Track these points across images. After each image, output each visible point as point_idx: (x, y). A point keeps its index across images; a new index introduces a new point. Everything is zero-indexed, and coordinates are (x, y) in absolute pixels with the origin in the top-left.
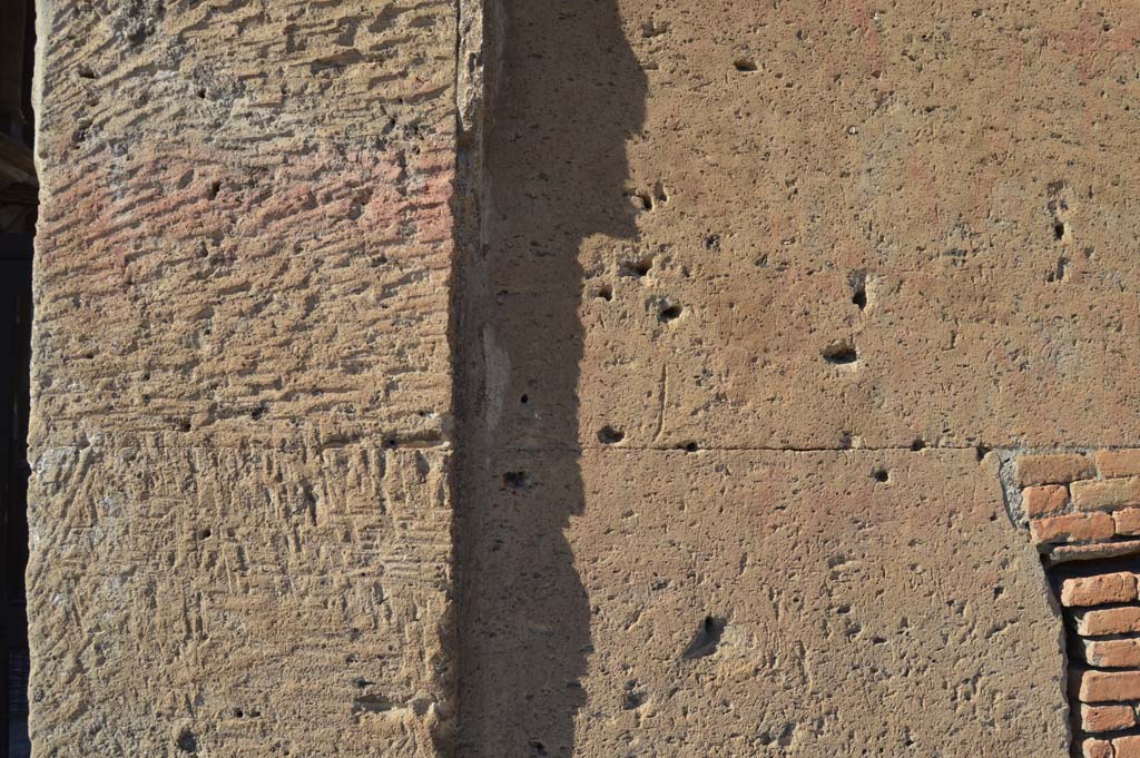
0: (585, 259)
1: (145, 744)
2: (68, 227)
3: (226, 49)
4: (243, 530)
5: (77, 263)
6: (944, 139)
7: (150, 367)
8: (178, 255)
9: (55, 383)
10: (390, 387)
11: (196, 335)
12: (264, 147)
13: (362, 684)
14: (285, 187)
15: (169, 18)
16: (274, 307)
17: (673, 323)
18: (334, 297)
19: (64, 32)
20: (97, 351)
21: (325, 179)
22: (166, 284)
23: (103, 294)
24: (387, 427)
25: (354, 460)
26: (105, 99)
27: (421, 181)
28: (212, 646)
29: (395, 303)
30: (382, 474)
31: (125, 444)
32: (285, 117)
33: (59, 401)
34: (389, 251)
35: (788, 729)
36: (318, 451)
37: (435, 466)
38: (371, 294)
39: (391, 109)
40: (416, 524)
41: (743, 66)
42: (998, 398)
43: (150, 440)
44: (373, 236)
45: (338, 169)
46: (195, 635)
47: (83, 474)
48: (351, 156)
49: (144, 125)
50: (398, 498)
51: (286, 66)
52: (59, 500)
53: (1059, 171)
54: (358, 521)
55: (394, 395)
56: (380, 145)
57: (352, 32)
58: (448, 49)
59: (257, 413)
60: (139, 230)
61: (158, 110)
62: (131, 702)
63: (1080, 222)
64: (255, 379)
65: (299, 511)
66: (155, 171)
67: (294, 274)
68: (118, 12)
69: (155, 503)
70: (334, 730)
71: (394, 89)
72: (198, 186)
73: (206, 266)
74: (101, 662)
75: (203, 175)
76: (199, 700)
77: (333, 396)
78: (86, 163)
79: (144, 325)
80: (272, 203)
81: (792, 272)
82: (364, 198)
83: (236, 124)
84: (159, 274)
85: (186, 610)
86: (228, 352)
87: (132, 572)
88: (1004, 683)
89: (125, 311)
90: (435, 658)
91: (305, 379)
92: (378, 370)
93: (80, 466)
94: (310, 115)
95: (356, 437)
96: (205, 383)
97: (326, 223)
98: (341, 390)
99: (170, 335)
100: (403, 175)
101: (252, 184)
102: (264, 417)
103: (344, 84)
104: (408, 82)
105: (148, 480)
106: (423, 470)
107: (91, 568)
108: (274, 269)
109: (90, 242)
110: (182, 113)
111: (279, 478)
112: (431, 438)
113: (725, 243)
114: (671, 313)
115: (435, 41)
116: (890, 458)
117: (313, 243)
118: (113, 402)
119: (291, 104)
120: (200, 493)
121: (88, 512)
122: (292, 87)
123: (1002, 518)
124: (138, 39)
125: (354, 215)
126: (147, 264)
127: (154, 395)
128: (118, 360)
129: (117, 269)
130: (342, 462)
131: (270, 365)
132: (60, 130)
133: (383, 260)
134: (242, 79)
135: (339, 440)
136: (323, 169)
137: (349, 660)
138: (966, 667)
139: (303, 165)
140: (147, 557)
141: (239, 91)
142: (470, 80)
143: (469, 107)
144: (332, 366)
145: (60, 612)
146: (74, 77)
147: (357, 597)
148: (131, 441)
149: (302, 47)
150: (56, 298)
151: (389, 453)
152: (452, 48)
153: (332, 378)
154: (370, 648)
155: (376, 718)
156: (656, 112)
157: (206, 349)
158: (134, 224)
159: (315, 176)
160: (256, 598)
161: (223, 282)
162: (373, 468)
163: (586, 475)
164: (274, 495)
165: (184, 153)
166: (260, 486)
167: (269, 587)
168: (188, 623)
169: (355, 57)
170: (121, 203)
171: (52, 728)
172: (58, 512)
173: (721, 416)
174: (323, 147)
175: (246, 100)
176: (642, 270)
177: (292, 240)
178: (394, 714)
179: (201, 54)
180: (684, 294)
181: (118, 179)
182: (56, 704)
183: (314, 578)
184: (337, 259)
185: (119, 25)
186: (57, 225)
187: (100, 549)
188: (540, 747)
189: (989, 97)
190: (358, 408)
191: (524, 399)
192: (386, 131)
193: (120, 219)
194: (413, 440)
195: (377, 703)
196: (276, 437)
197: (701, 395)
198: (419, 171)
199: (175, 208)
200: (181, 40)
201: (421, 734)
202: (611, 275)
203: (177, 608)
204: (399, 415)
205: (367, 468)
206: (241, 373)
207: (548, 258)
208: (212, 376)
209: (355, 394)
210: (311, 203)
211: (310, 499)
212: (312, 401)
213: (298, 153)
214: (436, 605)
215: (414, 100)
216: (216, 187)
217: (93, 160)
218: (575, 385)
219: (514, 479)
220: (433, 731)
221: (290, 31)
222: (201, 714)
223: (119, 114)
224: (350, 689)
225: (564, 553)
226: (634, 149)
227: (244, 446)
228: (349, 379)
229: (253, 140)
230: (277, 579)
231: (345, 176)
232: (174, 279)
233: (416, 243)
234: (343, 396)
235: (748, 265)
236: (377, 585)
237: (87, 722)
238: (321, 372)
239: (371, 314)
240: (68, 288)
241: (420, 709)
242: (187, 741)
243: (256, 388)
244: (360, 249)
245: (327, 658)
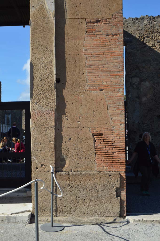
0: (63, 116)
1: (38, 144)
3: (41, 105)
4: (43, 132)
6: (86, 108)
7: (38, 123)
12: (44, 111)
14: (45, 113)
16: (45, 120)
17: (68, 120)
18: (48, 119)
22: (39, 118)
26: (35, 108)
27: (53, 112)
34: (51, 116)
35: (75, 145)
37: (54, 129)
38: (50, 119)
40: (53, 132)
41: (73, 104)
42: (89, 124)
45: (48, 112)
46: (41, 138)
50: (52, 130)
53: (94, 109)
54: (50, 132)
55: (51, 125)
56: (50, 110)
57: (49, 103)
58: (54, 104)
59: (44, 126)
60: (37, 115)
61: (38, 108)
62: (37, 142)
63: (96, 113)
66: (38, 112)
69: (38, 131)
70: (48, 143)
71: (51, 107)
72: (40, 113)
74: (35, 140)
79: (37, 121)
80: (44, 114)
81: (75, 117)
82: (50, 113)
88: (90, 142)
90: (54, 139)
91: (46, 124)
92: (51, 123)
93: (34, 129)
94: (46, 109)
99: (39, 121)
103: (48, 107)
105: (38, 129)
106: (53, 129)
108: (45, 118)
109: (34, 116)
112: (54, 127)
113: (71, 115)
114: (68, 119)
115: (53, 104)
116: (82, 128)
118: (36, 125)
120: (41, 130)
121: (35, 131)
122: (45, 107)
123: (89, 132)
124: (36, 104)
125: (49, 114)
127: (38, 125)
128: (36, 123)
129: (36, 118)
130: (49, 128)
132: (32, 110)
135: (48, 127)
138: (87, 141)
139: (46, 112)
140: (38, 134)
142: (55, 106)
143: (55, 108)
144: (48, 123)
146: (33, 106)
147: (50, 136)
148: (37, 127)
149: (46, 104)
150: (32, 119)
154: (50, 139)
156: (67, 107)
157: (41, 122)
160: (44, 136)
161: (42, 118)
163: (63, 129)
166: (44, 130)
169: (49, 105)
171: (33, 143)
173: (71, 126)
175: (43, 108)
176: (66, 117)
177: (46, 116)
178: (52, 142)
180: (69, 118)
181: (36, 112)
183: (47, 135)
185: (35, 103)
186: (32, 115)
187: (35, 133)
188: (60, 145)
189: (89, 105)
191: (59, 125)
194: (52, 127)
195: (51, 142)
197: (70, 124)
200: (39, 104)
201: (53, 143)
202: (64, 117)
203: (40, 136)
207: (60, 116)
208: (41, 124)
209: (49, 125)
210: (47, 114)
211: (47, 130)
214: (54, 136)
217: (34, 111)
218: (62, 124)
219: (58, 129)
222: (41, 142)
224: (49, 141)
225: (61, 134)
226: (66, 109)
233: (53, 116)
235: (73, 116)
237: (35, 143)
241: (53, 142)
242: (40, 144)
243: (44, 124)
244: (49, 116)
245: (48, 139)
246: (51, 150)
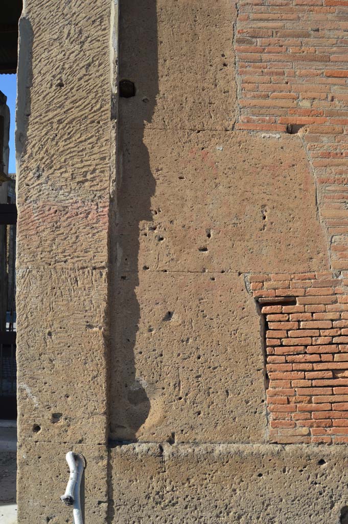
0: (140, 226)
1: (41, 334)
2: (24, 220)
3: (58, 179)
4: (62, 288)
5: (26, 228)
6: (233, 195)
7: (42, 251)
8: (48, 226)
9: (22, 255)
10: (94, 256)
11: (52, 244)
12: (67, 202)
13: (88, 322)
14: (71, 211)
15: (45, 172)
16: (69, 238)
17: (162, 241)
18: (82, 236)
19: (22, 175)
20: (31, 248)
21: (80, 209)
22: (45, 233)
23: (32, 235)
24: (94, 265)
25: (86, 272)
26: (32, 191)
27: (102, 209)
28: (55, 313)
29: (96, 237)
30: (92, 276)
31: (37, 268)
32: (71, 195)
33: (23, 259)
34: (94, 225)
35: (188, 339)
36: (79, 270)
37: (104, 274)
38: (90, 235)
39: (95, 193)
40: (100, 287)
41: (181, 178)
42: (244, 261)
43: (42, 268)
44: (91, 222)
45: (83, 207)
46: (52, 310)
47: (28, 275)
48: (86, 204)
49: (40, 197)
50: (96, 281)
51: (71, 183)
52: (23, 280)
53: (265, 202)
54: (87, 286)
55: (95, 258)
56: (92, 201)
57: (86, 174)
59: (65, 262)
60: (39, 221)
61: (43, 193)
62: (38, 325)
63: (270, 215)
64: (65, 254)
65: (74, 284)
66: (43, 208)
67: (73, 231)
68: (34, 171)
69: (43, 281)
70: (81, 332)
71: (95, 188)
72: (52, 211)
73: (54, 229)
74: (32, 316)
75: (53, 208)
76: (52, 325)
77: (82, 258)
78: (27, 206)
79: (41, 242)
80: (68, 215)
81: (191, 229)
82: (89, 213)
83: (60, 197)
84: (44, 231)
85: (50, 305)
86: (59, 248)
87: (38, 297)
88: (244, 332)
89: (37, 239)
90: (103, 317)
91: (76, 254)
92: (92, 252)
93: (27, 273)
94: (77, 194)
95: (87, 267)
96: (54, 255)
97: (81, 219)
98: (84, 257)
99: (46, 244)
100: (98, 208)
101: (64, 210)
102: (67, 263)
103: (84, 187)
104: (98, 186)
105: (42, 276)
106: (101, 275)
107: (30, 295)
108: (69, 229)
109: (29, 223)
110: (49, 194)
111: (70, 276)
112: (103, 268)
113: (175, 222)
114: (162, 239)
115: (105, 176)
116: (215, 275)
117: (78, 224)
118: (34, 259)
119: (73, 192)
120: (53, 279)
121: (29, 283)
122: (73, 188)
123: (245, 290)
124: (39, 177)
125: (87, 217)
126: (41, 228)
127: (43, 258)
128: (35, 250)
129: (35, 230)
130: (84, 273)
131: (68, 251)
132: (22, 198)
133: (93, 227)
134: (62, 186)
135: (83, 268)
136: (80, 207)
137: (85, 317)
138: (234, 327)
139: (75, 206)
140: (42, 293)
141: (61, 189)
142: (112, 186)
143: (112, 192)
144: (82, 251)
145: (23, 305)
146: (25, 186)
147: (87, 303)
148: (38, 268)
149: (75, 178)
150: (22, 236)
151: (94, 271)
152: (109, 178)
153: (82, 254)
154: (89, 314)
155: (91, 330)
156: (158, 190)
157: (54, 247)
158: (38, 220)
159: (78, 208)
160: (65, 303)
161: (58, 233)
162: (90, 274)
163: (140, 277)
164: (69, 280)
165: (49, 203)
166: (66, 278)
167: (67, 300)
168: (50, 308)
169: (87, 180)
170: (36, 215)
171: (21, 330)
172: (23, 283)
173: (173, 264)
174: (80, 202)
175: (63, 191)
176: (155, 229)
177: (73, 223)
178: (95, 329)
179: (52, 180)
180: (165, 235)
181: (35, 209)
182: (22, 325)
183: (77, 298)
184: (83, 227)
185: (34, 174)
186: (22, 220)
187: (31, 291)
188: (129, 340)
189: (246, 183)
190: (87, 261)
191: (126, 259)
192: (94, 198)
193: (35, 218)
194: (99, 268)
195: (91, 327)
196: (69, 267)
197: (168, 259)
198: (101, 207)
199: (47, 216)
200: (48, 177)
201: (100, 334)
202: (147, 230)
203: (48, 304)
204: (96, 262)
205: (89, 274)
206: (62, 253)
207: (132, 226)
208: (55, 253)
209: (86, 258)
210: (77, 215)
211: (77, 281)
212: (77, 259)
213: (74, 203)
214: (104, 305)
215: (100, 190)
216: (56, 211)
217: (29, 205)
218: (137, 256)
219: (124, 278)
220: (103, 333)
221: (72, 174)
222: (53, 328)
223: (35, 194)
224: (86, 323)
225: (134, 295)
226: (153, 199)
227: (62, 269)
228: (86, 254)
229: (64, 200)
230: (69, 298)
231: (85, 208)
232: (47, 232)
233: (100, 224)
234: (84, 258)
235: (180, 227)
236: (91, 300)
237: (29, 329)
238: (79, 253)
239: (90, 240)
240: (24, 234)
241: (100, 328)
242: (50, 334)
243: (65, 256)
244: (88, 225)
245: (80, 316)
246: (92, 361)
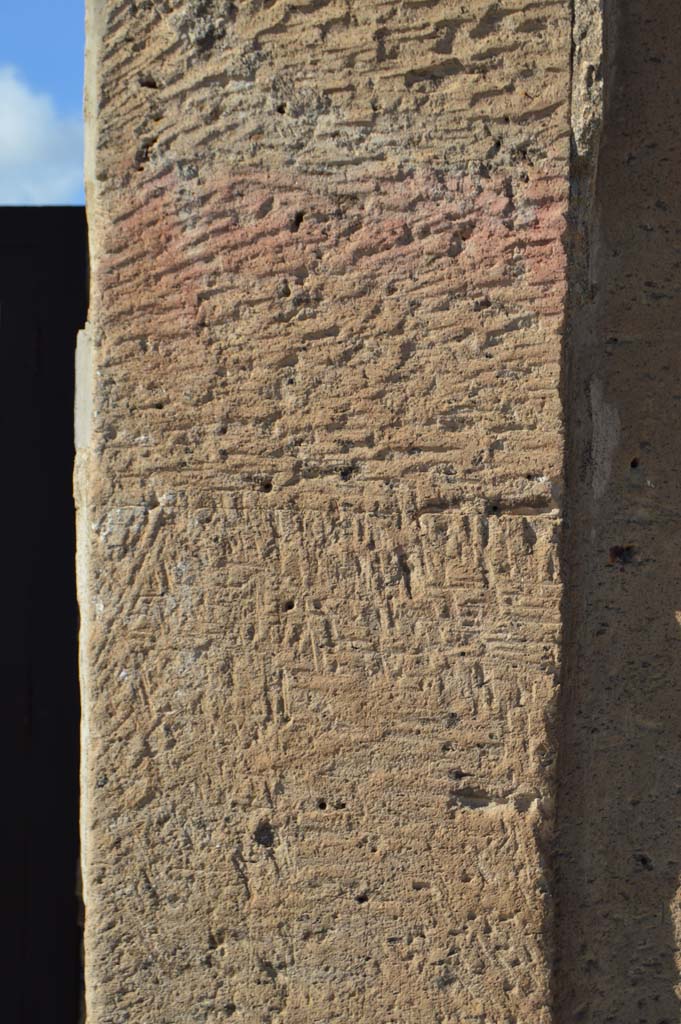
1: (218, 836)
2: (133, 260)
3: (308, 57)
4: (330, 602)
5: (144, 301)
7: (227, 419)
8: (256, 294)
9: (120, 436)
10: (495, 446)
11: (278, 385)
12: (353, 172)
13: (459, 775)
14: (376, 218)
15: (241, 19)
16: (365, 354)
18: (432, 345)
19: (120, 33)
20: (168, 401)
21: (422, 211)
22: (243, 327)
23: (174, 336)
24: (491, 491)
25: (454, 527)
26: (171, 112)
27: (530, 214)
28: (295, 729)
29: (500, 352)
30: (485, 543)
31: (200, 504)
32: (376, 138)
33: (126, 455)
34: (494, 293)
36: (415, 515)
37: (544, 537)
38: (474, 342)
39: (496, 129)
40: (522, 599)
43: (227, 501)
44: (476, 276)
45: (437, 199)
46: (276, 717)
47: (153, 537)
48: (451, 184)
49: (216, 144)
50: (503, 570)
51: (376, 78)
52: (126, 565)
54: (458, 595)
55: (499, 456)
56: (484, 172)
57: (450, 38)
58: (560, 59)
59: (346, 473)
60: (212, 266)
61: (232, 128)
62: (203, 789)
64: (344, 435)
65: (393, 582)
66: (230, 198)
67: (387, 318)
68: (183, 11)
69: (233, 571)
70: (427, 825)
71: (499, 107)
72: (279, 215)
73: (289, 308)
74: (171, 744)
75: (285, 204)
76: (280, 788)
77: (432, 455)
78: (150, 187)
79: (221, 372)
80: (361, 237)
82: (465, 232)
83: (321, 145)
84: (236, 315)
85: (266, 689)
86: (314, 405)
87: (206, 646)
89: (199, 356)
90: (540, 749)
91: (400, 435)
92: (481, 428)
93: (149, 528)
94: (405, 135)
95: (456, 502)
96: (289, 439)
97: (423, 260)
98: (441, 449)
99: (249, 384)
100: (510, 207)
101: (339, 214)
102: (355, 477)
103: (443, 99)
104: (516, 98)
105: (225, 545)
106: (530, 539)
107: (161, 641)
108: (365, 311)
109: (158, 277)
110: (260, 131)
111: (371, 545)
112: (539, 504)
115: (546, 49)
117: (409, 283)
118: (186, 458)
119: (383, 123)
120: (284, 560)
121: (158, 578)
122: (384, 103)
124: (207, 43)
125: (454, 252)
126: (222, 303)
127: (233, 451)
128: (191, 411)
129: (189, 309)
130: (441, 529)
131: (361, 420)
132: (120, 148)
133: (487, 303)
134: (328, 92)
135: (437, 505)
136: (420, 198)
137: (445, 748)
139: (397, 193)
140: (224, 629)
141: (324, 106)
142: (588, 97)
143: (586, 129)
144: (430, 422)
145: (126, 689)
146: (134, 87)
147: (456, 678)
148: (206, 502)
149: (394, 55)
150: (121, 340)
151: (492, 520)
152: (566, 58)
153: (431, 435)
154: (469, 735)
155: (473, 813)
157: (289, 400)
158: (208, 258)
159: (411, 207)
160: (344, 676)
161: (308, 326)
162: (476, 537)
164: (365, 565)
165: (264, 179)
166: (350, 554)
167: (358, 665)
168: (268, 703)
169: (454, 67)
170: (192, 233)
171: (115, 816)
172: (126, 578)
174: (420, 173)
175: (332, 117)
177: (384, 280)
178: (492, 810)
179: (279, 62)
181: (188, 206)
182: (121, 790)
183: (409, 656)
184: (436, 302)
185: (185, 27)
186: (120, 258)
187: (171, 620)
188: (644, 861)
190: (459, 469)
191: (634, 464)
192: (490, 155)
193: (192, 253)
194: (519, 506)
195: (474, 797)
196: (368, 499)
198: (528, 202)
199: (254, 241)
200: (257, 45)
201: (523, 833)
203: (256, 686)
204: (504, 478)
205: (468, 535)
206: (329, 428)
207: (664, 301)
208: (297, 430)
209: (456, 453)
210: (406, 239)
211: (405, 569)
212: (408, 460)
213: (392, 180)
214: (543, 689)
215: (523, 119)
216: (299, 217)
217: (159, 184)
219: (622, 554)
220: (536, 830)
221: (380, 35)
222: (280, 805)
223: (187, 131)
224: (446, 780)
227: (332, 508)
228: (450, 437)
229: (340, 164)
230: (368, 657)
231: (445, 206)
232: (254, 321)
233: (524, 286)
234: (442, 456)
236: (478, 666)
237: (156, 810)
238: (417, 429)
239: (474, 364)
240: (134, 329)
241: (522, 805)
242: (265, 834)
243: (346, 446)
244: (462, 291)
245: (421, 745)
246: (480, 969)
